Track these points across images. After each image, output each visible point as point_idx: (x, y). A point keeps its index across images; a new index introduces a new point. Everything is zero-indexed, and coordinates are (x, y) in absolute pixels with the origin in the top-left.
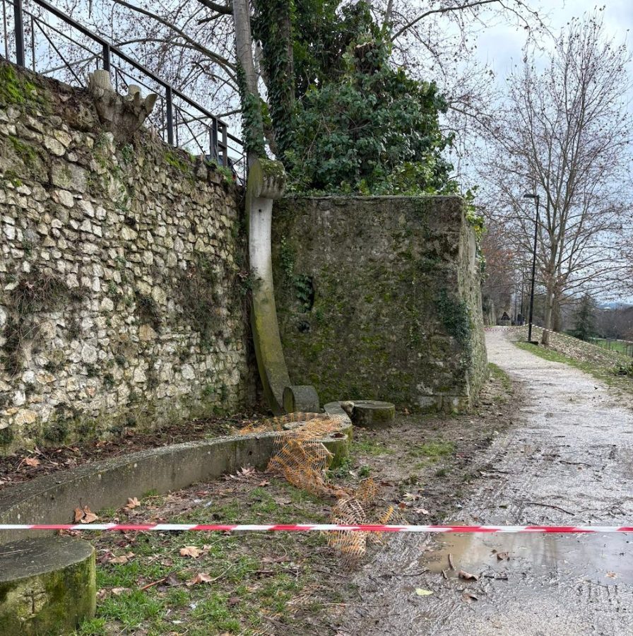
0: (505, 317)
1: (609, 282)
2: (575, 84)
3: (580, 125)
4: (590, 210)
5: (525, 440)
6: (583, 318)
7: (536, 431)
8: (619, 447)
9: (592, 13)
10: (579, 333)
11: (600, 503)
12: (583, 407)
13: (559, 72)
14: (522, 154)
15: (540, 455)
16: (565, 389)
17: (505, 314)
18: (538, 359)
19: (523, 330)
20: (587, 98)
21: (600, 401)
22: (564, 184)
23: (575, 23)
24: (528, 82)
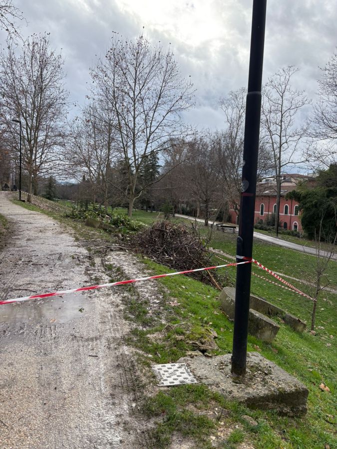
0: (6, 186)
1: (61, 171)
2: (37, 68)
3: (42, 90)
4: (49, 134)
5: (13, 255)
6: (50, 189)
7: (20, 249)
8: (63, 254)
9: (44, 35)
10: (48, 196)
11: (51, 284)
12: (47, 234)
13: (28, 59)
14: (10, 97)
15: (21, 262)
16: (38, 225)
17: (6, 185)
18: (24, 209)
19: (17, 194)
20: (43, 76)
21: (56, 231)
22: (35, 118)
23: (35, 37)
24: (11, 60)
